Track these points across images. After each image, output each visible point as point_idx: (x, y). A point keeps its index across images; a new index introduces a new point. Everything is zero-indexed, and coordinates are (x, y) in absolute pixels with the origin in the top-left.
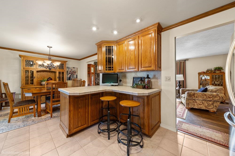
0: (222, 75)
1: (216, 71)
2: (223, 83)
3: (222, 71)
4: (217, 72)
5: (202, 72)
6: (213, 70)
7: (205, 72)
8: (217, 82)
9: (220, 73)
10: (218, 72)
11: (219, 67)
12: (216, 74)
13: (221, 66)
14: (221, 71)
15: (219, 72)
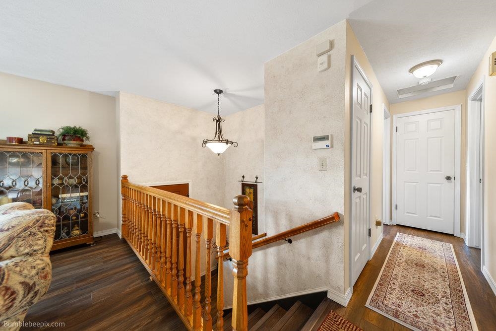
0: (84, 157)
1: (66, 142)
2: (87, 182)
3: (86, 142)
4: (70, 145)
5: (10, 139)
6: (57, 134)
7: (25, 139)
8: (71, 178)
9: (79, 146)
10: (73, 146)
11: (77, 127)
12: (67, 152)
13: (84, 128)
14: (82, 141)
15: (76, 146)
